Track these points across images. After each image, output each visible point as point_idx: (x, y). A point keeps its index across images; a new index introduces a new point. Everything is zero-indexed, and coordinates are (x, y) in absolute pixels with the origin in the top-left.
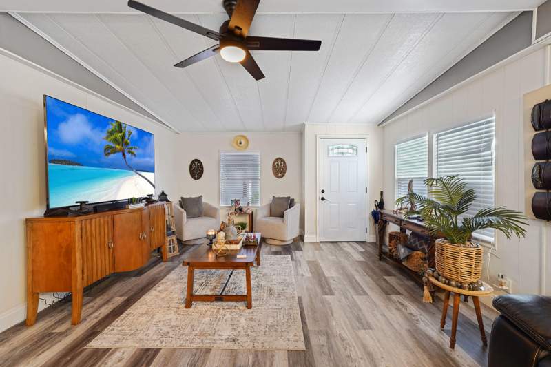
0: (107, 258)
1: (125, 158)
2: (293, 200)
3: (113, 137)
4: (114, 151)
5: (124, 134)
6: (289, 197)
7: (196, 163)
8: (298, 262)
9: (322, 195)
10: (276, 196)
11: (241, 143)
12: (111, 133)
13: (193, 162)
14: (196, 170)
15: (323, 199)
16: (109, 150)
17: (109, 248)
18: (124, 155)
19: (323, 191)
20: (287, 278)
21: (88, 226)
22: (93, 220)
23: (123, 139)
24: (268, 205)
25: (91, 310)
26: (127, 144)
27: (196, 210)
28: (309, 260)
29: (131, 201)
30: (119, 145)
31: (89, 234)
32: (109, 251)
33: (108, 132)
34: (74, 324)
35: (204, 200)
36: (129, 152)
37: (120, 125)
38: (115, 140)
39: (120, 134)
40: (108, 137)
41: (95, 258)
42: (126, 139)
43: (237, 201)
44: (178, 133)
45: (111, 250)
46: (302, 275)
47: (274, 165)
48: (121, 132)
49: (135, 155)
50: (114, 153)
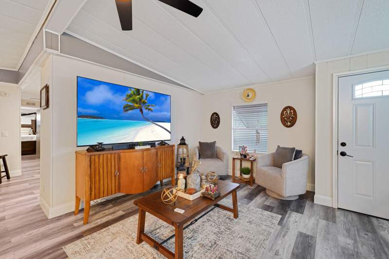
0: (113, 182)
1: (142, 113)
2: (301, 151)
3: (131, 99)
4: (133, 108)
5: (142, 96)
6: (294, 148)
7: (215, 115)
8: (285, 229)
9: (342, 149)
10: (281, 146)
11: (248, 96)
12: (130, 96)
13: (213, 115)
14: (215, 121)
15: (343, 154)
16: (127, 108)
17: (115, 176)
18: (141, 110)
19: (343, 144)
20: (253, 248)
21: (97, 160)
22: (101, 156)
23: (140, 100)
24: (272, 154)
25: (102, 215)
26: (144, 103)
27: (209, 153)
28: (304, 231)
29: (138, 144)
30: (137, 104)
31: (97, 165)
32: (115, 178)
33: (128, 96)
34: (85, 224)
35: (217, 145)
36: (147, 109)
37: (138, 90)
38: (134, 101)
39: (138, 96)
40: (127, 99)
41: (102, 182)
42: (144, 99)
43: (244, 148)
44: (203, 94)
45: (117, 177)
46: (277, 254)
47: (282, 114)
48: (139, 94)
49: (152, 111)
50: (132, 110)
